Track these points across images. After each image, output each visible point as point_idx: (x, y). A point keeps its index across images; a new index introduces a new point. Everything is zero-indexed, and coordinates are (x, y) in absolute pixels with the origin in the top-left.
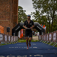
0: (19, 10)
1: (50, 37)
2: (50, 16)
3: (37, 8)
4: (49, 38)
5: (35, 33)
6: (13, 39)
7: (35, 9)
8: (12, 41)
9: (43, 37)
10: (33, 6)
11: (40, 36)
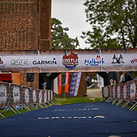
0: (53, 27)
1: (133, 91)
2: (128, 39)
3: (95, 22)
4: (128, 93)
5: (93, 81)
6: (43, 98)
7: (91, 23)
8: (40, 101)
9: (114, 90)
10: (87, 17)
11: (106, 88)
